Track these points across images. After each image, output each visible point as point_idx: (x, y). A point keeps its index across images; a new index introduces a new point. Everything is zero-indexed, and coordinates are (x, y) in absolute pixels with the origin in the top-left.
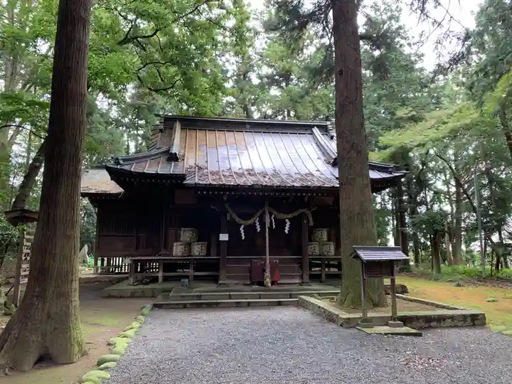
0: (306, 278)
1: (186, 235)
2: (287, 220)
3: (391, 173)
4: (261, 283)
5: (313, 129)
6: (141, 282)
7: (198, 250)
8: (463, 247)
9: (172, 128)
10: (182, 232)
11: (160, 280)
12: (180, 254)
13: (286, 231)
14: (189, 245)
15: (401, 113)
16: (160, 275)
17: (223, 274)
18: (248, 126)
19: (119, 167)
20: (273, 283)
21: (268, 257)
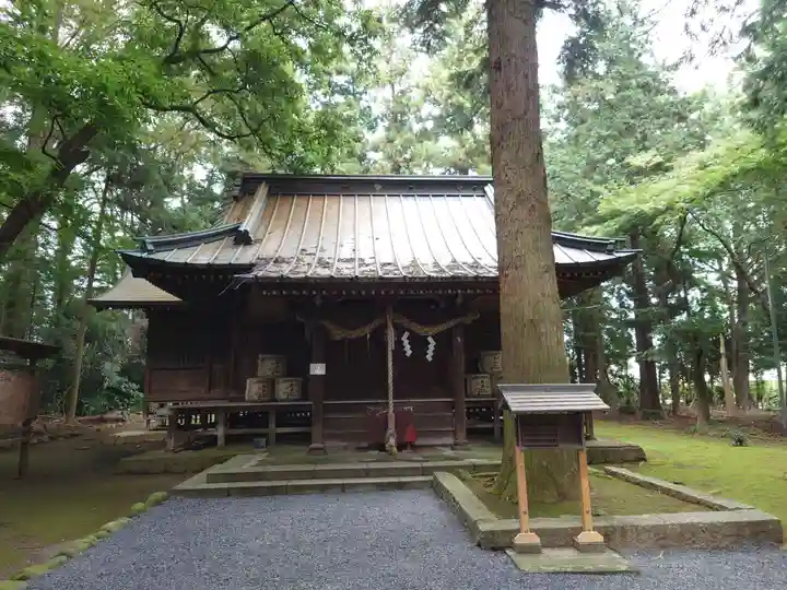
0: (462, 437)
1: (267, 366)
2: (430, 339)
3: (610, 252)
4: (382, 447)
5: (486, 188)
6: (188, 446)
7: (285, 390)
8: (751, 378)
9: (252, 193)
10: (259, 361)
11: (221, 442)
12: (256, 397)
13: (429, 357)
14: (271, 384)
15: (638, 160)
16: (220, 432)
17: (317, 431)
18: (378, 187)
19: (145, 255)
20: (401, 447)
21: (391, 402)
